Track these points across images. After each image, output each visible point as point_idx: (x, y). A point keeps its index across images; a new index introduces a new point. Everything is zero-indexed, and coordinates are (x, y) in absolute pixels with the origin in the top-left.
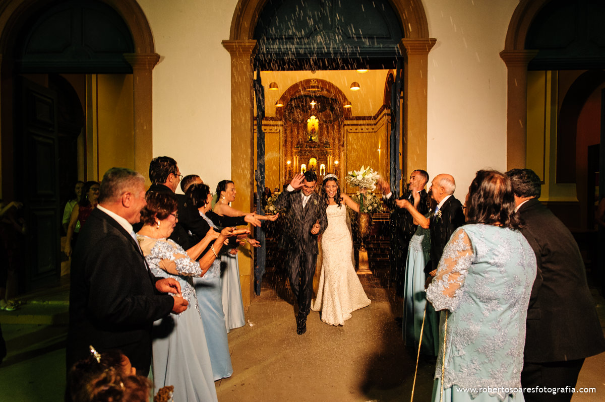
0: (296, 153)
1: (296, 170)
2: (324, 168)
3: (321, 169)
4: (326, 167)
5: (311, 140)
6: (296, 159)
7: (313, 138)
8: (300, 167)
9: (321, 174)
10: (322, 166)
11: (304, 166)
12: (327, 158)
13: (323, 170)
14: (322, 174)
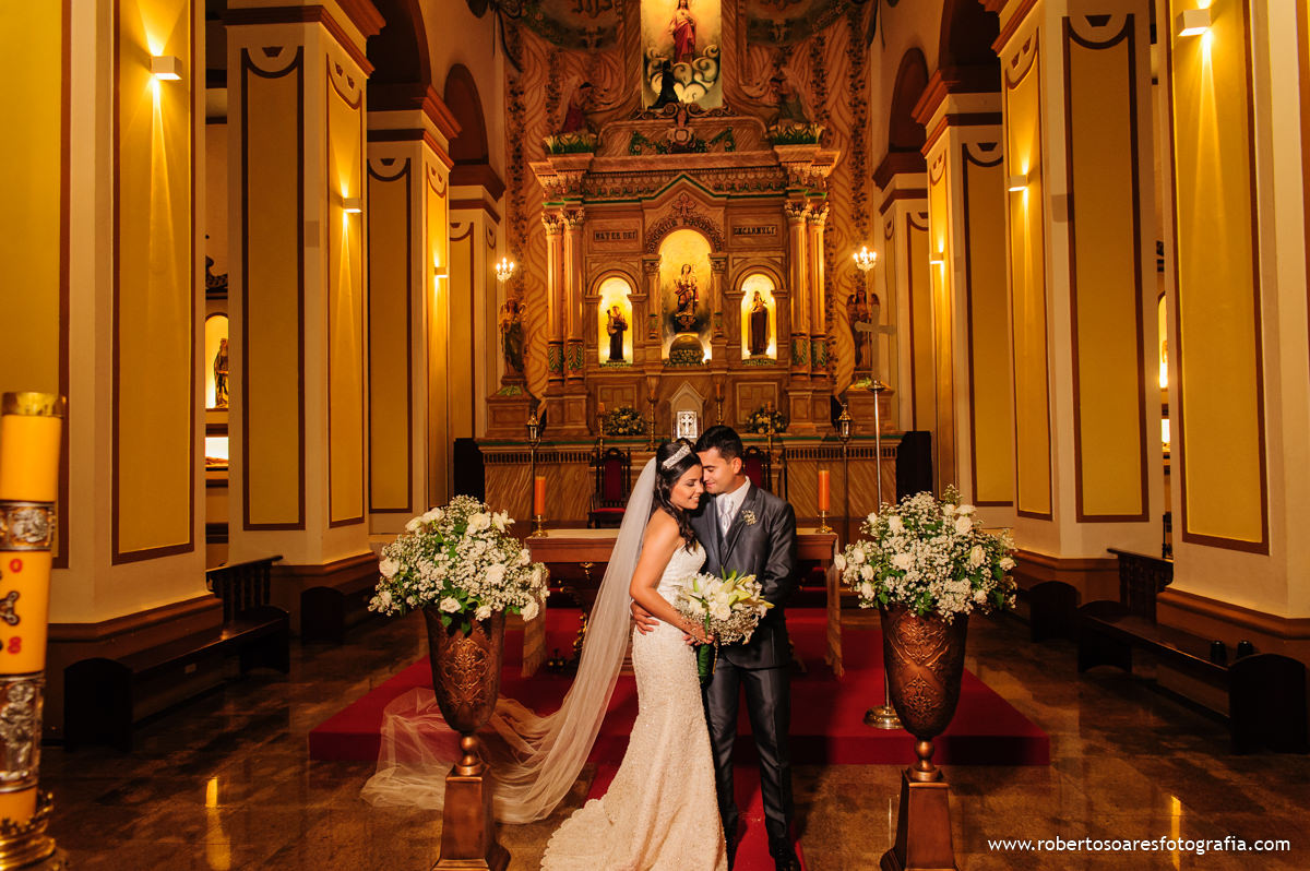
0: (555, 193)
1: (562, 320)
2: (771, 304)
3: (747, 306)
4: (784, 294)
5: (668, 96)
6: (557, 240)
7: (685, 94)
8: (592, 302)
9: (746, 354)
10: (758, 289)
11: (615, 295)
12: (788, 225)
13: (759, 318)
14: (758, 345)
